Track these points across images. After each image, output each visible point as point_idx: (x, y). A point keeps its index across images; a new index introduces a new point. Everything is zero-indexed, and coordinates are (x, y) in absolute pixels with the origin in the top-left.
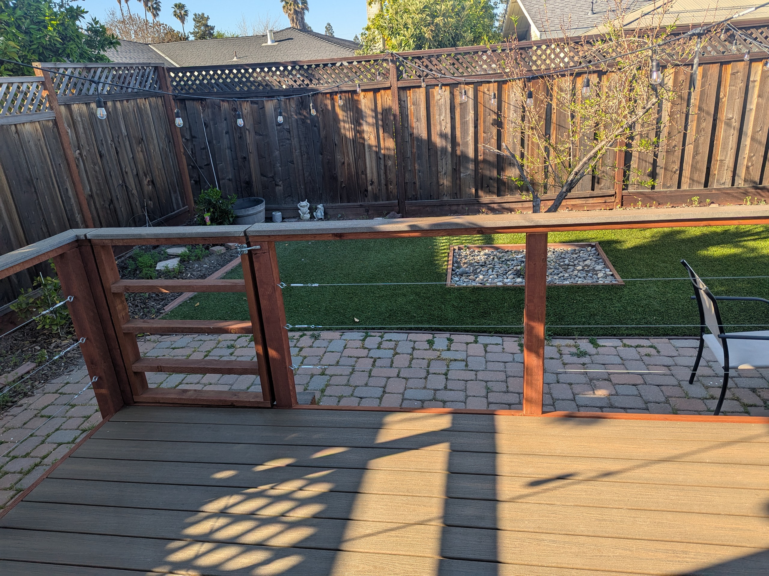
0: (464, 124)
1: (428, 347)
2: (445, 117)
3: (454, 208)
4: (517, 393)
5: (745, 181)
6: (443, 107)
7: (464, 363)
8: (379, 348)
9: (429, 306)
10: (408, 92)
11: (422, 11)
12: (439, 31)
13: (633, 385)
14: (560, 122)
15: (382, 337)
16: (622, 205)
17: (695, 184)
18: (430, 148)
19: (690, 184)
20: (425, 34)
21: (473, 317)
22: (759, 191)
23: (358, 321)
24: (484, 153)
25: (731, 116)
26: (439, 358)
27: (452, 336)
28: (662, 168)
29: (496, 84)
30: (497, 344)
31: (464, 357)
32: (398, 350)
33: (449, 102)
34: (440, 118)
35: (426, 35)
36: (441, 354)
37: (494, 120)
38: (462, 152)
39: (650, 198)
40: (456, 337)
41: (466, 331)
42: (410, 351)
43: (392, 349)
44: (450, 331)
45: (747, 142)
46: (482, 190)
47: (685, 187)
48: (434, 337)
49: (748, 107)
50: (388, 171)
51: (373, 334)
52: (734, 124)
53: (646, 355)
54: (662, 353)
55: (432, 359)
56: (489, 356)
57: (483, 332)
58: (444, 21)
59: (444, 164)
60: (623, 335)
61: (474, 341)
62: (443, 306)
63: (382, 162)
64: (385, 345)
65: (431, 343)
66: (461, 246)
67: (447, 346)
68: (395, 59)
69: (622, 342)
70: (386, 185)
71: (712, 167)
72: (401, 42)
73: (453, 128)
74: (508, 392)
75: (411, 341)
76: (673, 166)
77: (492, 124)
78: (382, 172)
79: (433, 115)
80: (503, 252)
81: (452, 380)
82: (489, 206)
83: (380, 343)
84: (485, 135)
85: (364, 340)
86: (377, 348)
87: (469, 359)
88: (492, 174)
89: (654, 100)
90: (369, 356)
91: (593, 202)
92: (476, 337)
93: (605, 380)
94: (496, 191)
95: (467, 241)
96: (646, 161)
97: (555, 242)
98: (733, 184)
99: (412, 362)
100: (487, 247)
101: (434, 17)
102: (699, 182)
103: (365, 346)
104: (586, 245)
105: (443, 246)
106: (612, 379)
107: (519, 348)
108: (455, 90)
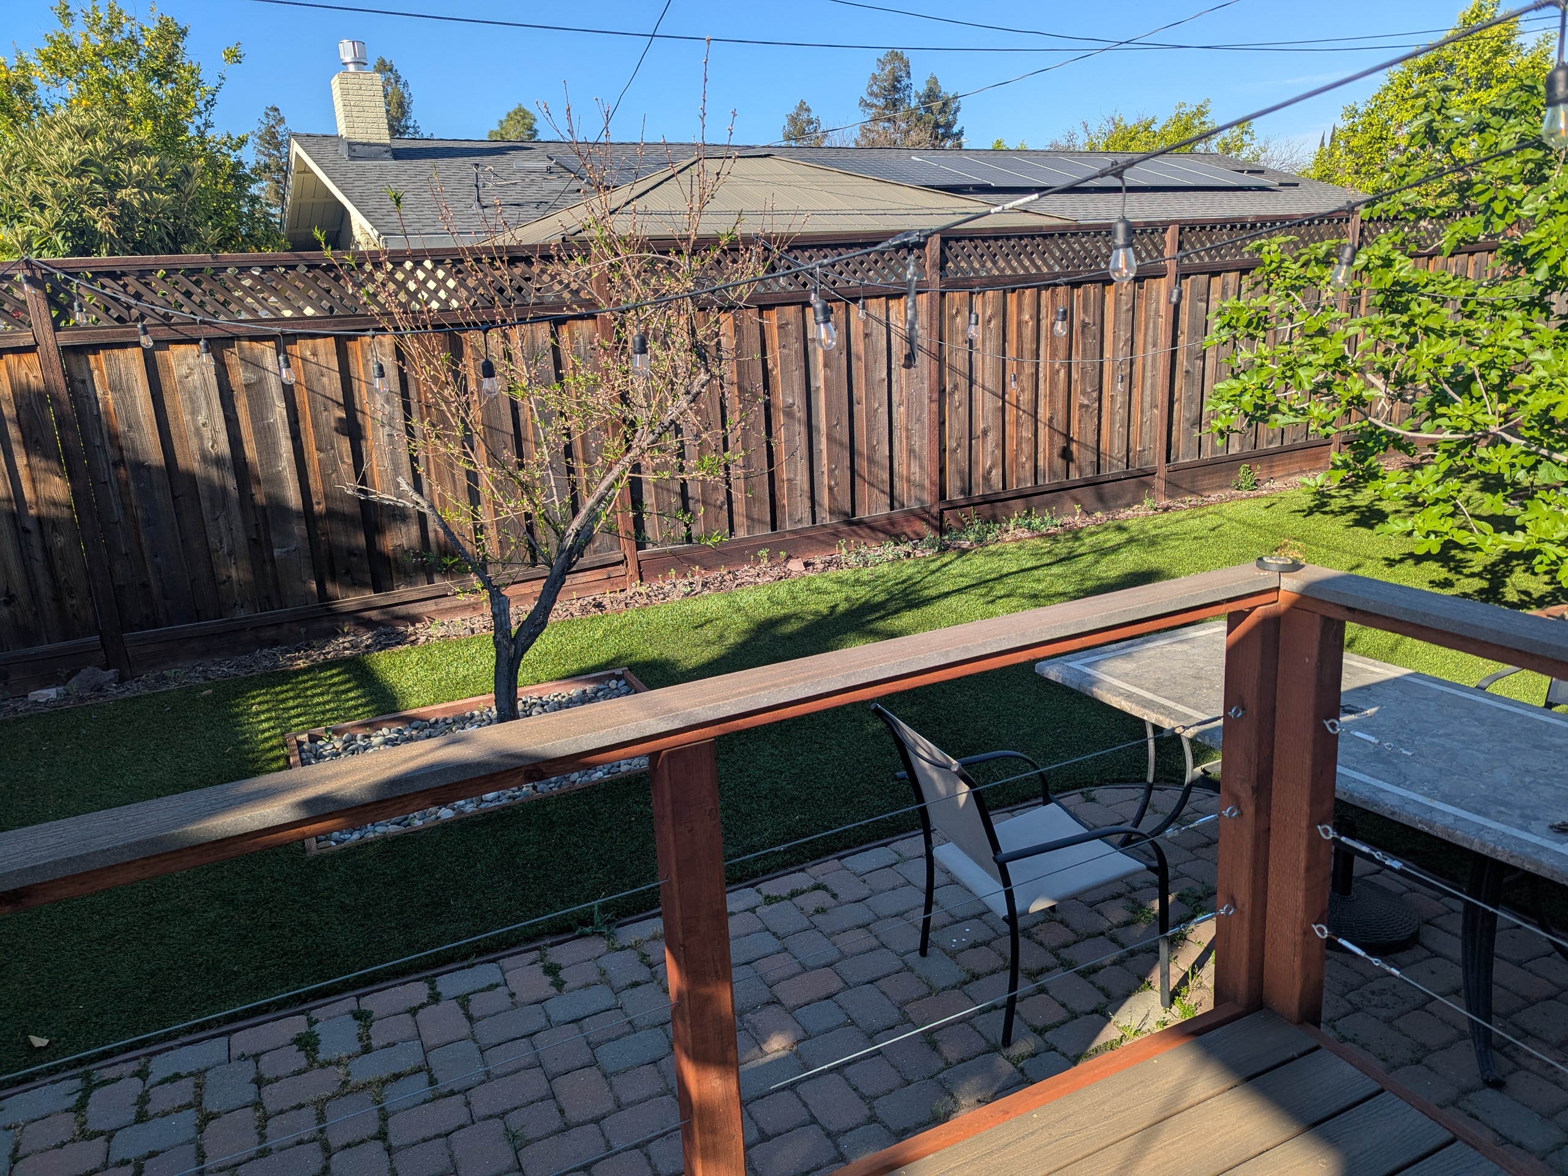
0: (264, 433)
1: (304, 1063)
2: (210, 416)
3: (270, 633)
4: (591, 1121)
5: (831, 512)
6: (201, 395)
7: (423, 1077)
8: (142, 1118)
9: (273, 926)
10: (92, 358)
11: (79, 171)
12: (131, 219)
13: (827, 998)
14: (489, 419)
15: (142, 1074)
16: (642, 580)
17: (757, 525)
18: (177, 494)
19: (748, 527)
20: (95, 222)
21: (406, 926)
22: (854, 528)
23: (45, 1042)
24: (326, 496)
25: (791, 401)
26: (346, 1089)
27: (362, 1001)
28: (698, 501)
29: (331, 341)
30: (492, 987)
31: (417, 1060)
32: (211, 1104)
33: (213, 381)
34: (194, 420)
35: (99, 225)
36: (348, 1074)
37: (340, 419)
38: (269, 497)
39: (688, 559)
40: (378, 1002)
41: (399, 974)
42: (250, 1095)
43: (189, 1106)
44: (354, 988)
45: (822, 444)
46: (333, 580)
47: (741, 533)
48: (312, 1023)
49: (812, 384)
50: (58, 563)
51: (109, 1073)
52: (798, 415)
53: (817, 911)
54: (842, 897)
55: (328, 1099)
56: (486, 1031)
57: (445, 963)
58: (143, 196)
59: (223, 529)
60: (755, 875)
61: (430, 997)
62: (314, 916)
63: (35, 539)
64: (162, 1097)
65: (307, 1043)
66: (317, 731)
67: (361, 1039)
68: (39, 276)
69: (759, 891)
70: (58, 599)
71: (777, 493)
72: (29, 237)
73: (235, 441)
74: (567, 1127)
75: (243, 1057)
76: (715, 496)
77: (336, 430)
78: (38, 567)
79: (175, 413)
80: (426, 727)
81: (406, 1146)
82: (359, 618)
83: (143, 1100)
84: (322, 455)
85: (81, 1107)
86: (136, 1123)
87: (434, 1058)
88: (353, 541)
89: (703, 377)
90: (115, 1158)
91: (584, 580)
92: (431, 982)
93: (768, 1003)
94: (370, 581)
95: (328, 715)
96: (668, 490)
97: (538, 682)
98: (814, 522)
99: (268, 1131)
100: (383, 721)
101: (113, 186)
102: (763, 523)
103: (91, 1127)
104: (605, 676)
105: (266, 740)
106: (782, 996)
107: (550, 979)
108: (226, 353)
